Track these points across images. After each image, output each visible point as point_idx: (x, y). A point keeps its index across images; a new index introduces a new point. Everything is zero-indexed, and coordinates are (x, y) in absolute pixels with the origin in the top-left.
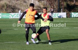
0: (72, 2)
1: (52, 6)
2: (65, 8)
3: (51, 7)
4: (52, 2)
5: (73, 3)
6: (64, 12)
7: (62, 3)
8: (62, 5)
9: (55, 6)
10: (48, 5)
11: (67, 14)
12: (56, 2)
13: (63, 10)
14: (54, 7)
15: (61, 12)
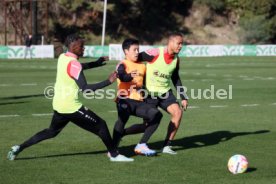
0: (67, 20)
1: (19, 30)
2: (50, 34)
3: (17, 33)
4: (19, 18)
5: (70, 23)
6: (49, 43)
7: (44, 22)
8: (43, 27)
9: (25, 28)
10: (7, 25)
11: (55, 49)
12: (29, 19)
13: (45, 39)
14: (23, 30)
15: (40, 44)
